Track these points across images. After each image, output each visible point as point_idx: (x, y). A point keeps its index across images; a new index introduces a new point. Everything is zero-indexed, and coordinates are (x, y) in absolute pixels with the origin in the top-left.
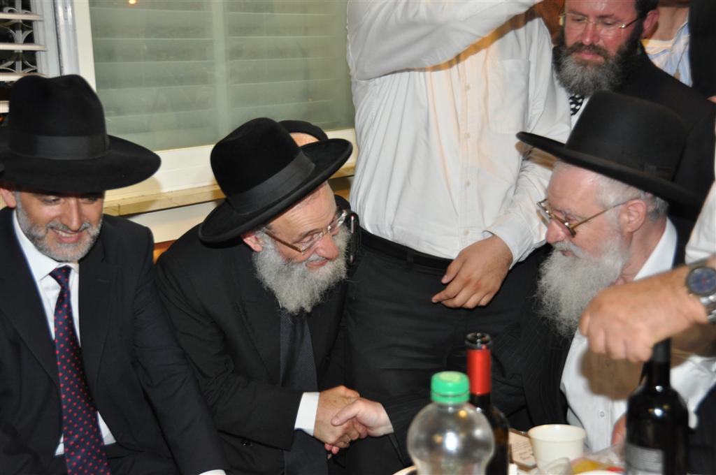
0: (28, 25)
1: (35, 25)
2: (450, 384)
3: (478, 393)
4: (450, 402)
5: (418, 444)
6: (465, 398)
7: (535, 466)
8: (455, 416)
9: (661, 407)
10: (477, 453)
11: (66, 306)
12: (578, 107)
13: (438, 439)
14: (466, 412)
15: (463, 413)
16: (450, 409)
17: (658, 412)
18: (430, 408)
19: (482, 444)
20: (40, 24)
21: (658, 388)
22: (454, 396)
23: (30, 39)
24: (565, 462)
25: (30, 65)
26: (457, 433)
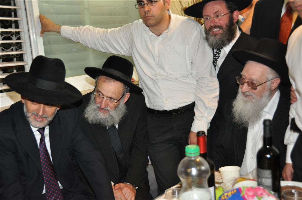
0: (18, 33)
1: (21, 33)
2: (192, 149)
3: (202, 153)
4: (192, 155)
5: (182, 172)
6: (198, 154)
7: (222, 182)
8: (195, 161)
9: (269, 154)
10: (204, 175)
11: (43, 143)
12: (219, 55)
13: (189, 170)
14: (199, 159)
15: (198, 160)
16: (193, 158)
17: (268, 156)
18: (185, 159)
19: (205, 172)
20: (23, 32)
21: (268, 147)
22: (194, 153)
23: (19, 38)
24: (234, 178)
25: (18, 49)
26: (196, 168)
